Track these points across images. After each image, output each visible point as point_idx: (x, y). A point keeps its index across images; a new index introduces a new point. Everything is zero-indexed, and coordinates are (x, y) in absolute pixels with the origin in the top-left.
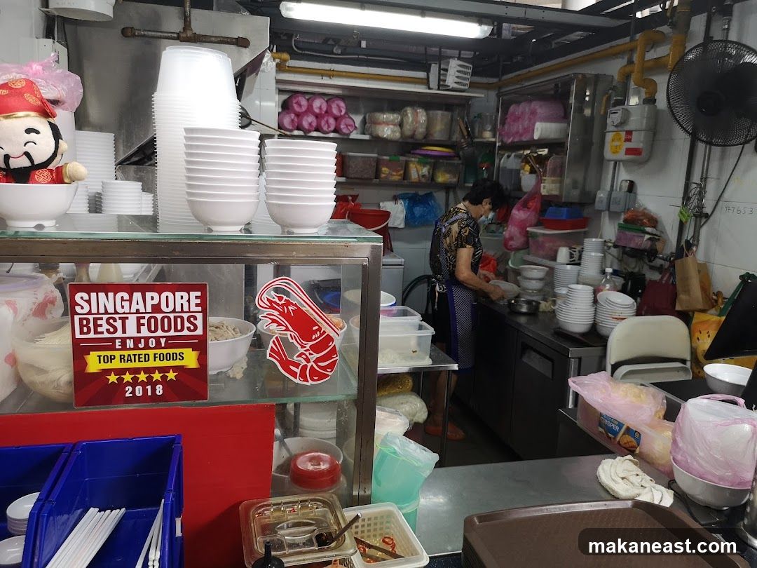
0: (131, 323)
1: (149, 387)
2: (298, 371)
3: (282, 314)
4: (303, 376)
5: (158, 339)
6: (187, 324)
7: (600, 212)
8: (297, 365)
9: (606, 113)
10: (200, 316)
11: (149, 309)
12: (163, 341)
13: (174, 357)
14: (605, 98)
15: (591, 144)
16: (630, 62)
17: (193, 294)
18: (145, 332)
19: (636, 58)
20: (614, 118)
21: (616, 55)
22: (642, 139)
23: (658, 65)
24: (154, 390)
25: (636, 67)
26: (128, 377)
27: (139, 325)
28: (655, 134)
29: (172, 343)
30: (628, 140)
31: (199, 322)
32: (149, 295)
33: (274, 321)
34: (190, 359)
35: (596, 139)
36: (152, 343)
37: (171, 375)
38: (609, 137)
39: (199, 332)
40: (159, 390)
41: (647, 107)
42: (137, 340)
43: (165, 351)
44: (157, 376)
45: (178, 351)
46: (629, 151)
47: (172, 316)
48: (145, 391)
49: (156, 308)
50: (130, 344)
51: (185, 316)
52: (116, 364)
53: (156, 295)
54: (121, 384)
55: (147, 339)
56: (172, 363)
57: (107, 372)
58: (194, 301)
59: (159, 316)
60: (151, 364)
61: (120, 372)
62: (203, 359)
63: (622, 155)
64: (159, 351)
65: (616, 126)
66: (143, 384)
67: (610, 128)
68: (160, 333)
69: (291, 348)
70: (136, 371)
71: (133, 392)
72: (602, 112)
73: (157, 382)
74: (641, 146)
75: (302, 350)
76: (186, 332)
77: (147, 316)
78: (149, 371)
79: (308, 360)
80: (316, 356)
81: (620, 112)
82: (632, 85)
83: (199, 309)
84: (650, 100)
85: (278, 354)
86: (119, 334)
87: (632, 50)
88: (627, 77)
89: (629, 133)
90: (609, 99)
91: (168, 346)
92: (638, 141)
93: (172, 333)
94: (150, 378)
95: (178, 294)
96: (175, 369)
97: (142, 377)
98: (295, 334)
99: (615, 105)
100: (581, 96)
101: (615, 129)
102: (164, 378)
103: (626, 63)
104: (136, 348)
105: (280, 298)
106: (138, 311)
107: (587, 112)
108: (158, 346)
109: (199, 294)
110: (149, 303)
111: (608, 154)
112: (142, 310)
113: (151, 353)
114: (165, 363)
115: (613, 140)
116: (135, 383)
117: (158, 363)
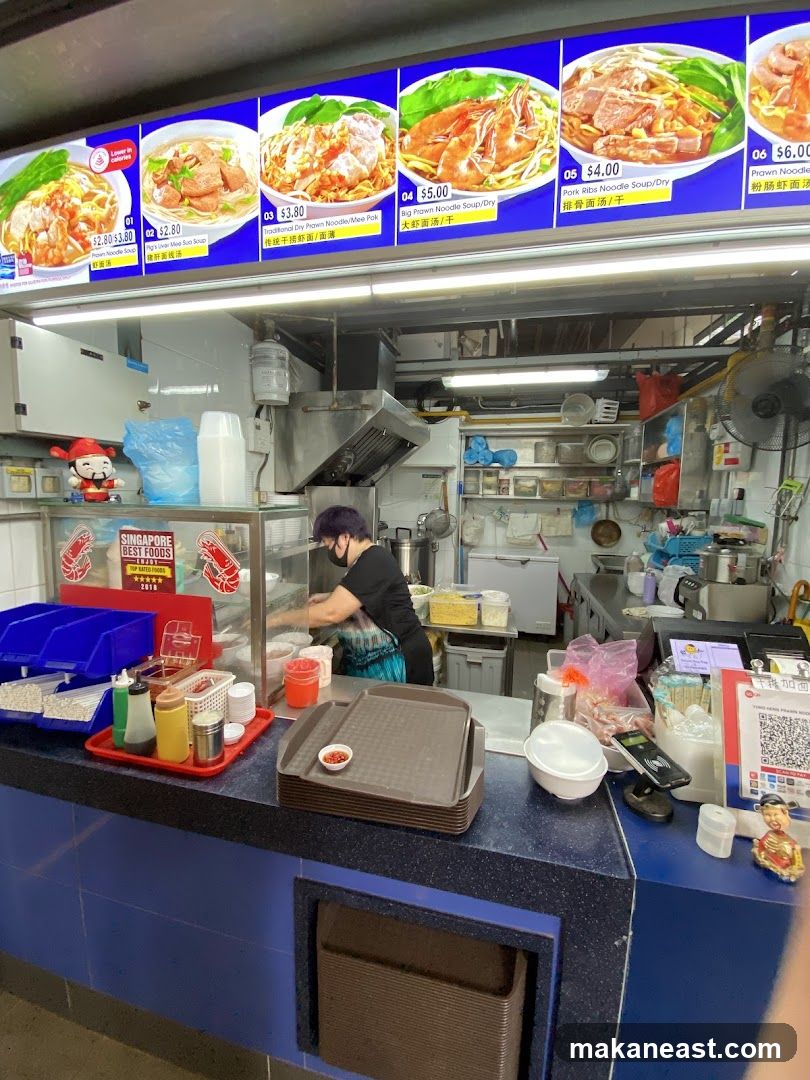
0: (143, 551)
1: (151, 586)
2: (219, 585)
3: (210, 552)
4: (221, 588)
5: (154, 560)
6: (166, 553)
8: (218, 582)
10: (171, 549)
11: (150, 544)
12: (156, 561)
13: (161, 570)
17: (168, 537)
18: (148, 556)
24: (153, 587)
26: (142, 579)
27: (146, 552)
31: (171, 553)
32: (150, 536)
33: (206, 556)
34: (167, 572)
36: (152, 562)
37: (160, 580)
39: (171, 558)
40: (155, 588)
42: (145, 560)
43: (157, 567)
44: (154, 580)
45: (162, 567)
47: (159, 548)
48: (149, 587)
49: (153, 544)
50: (143, 561)
51: (165, 549)
52: (137, 572)
53: (152, 537)
54: (139, 583)
55: (149, 560)
56: (160, 574)
57: (134, 575)
58: (168, 541)
59: (154, 548)
60: (151, 573)
61: (139, 576)
62: (173, 573)
64: (154, 567)
66: (149, 584)
68: (154, 557)
70: (145, 576)
71: (144, 587)
73: (154, 583)
75: (221, 573)
76: (165, 558)
77: (149, 548)
78: (151, 576)
79: (224, 579)
80: (228, 577)
83: (171, 545)
85: (208, 574)
86: (138, 556)
91: (159, 564)
93: (160, 558)
94: (151, 581)
95: (162, 537)
96: (161, 577)
97: (148, 580)
98: (217, 564)
102: (157, 581)
104: (145, 564)
106: (145, 545)
108: (154, 564)
109: (170, 537)
110: (151, 541)
112: (147, 544)
113: (151, 567)
114: (157, 574)
116: (145, 583)
117: (155, 573)
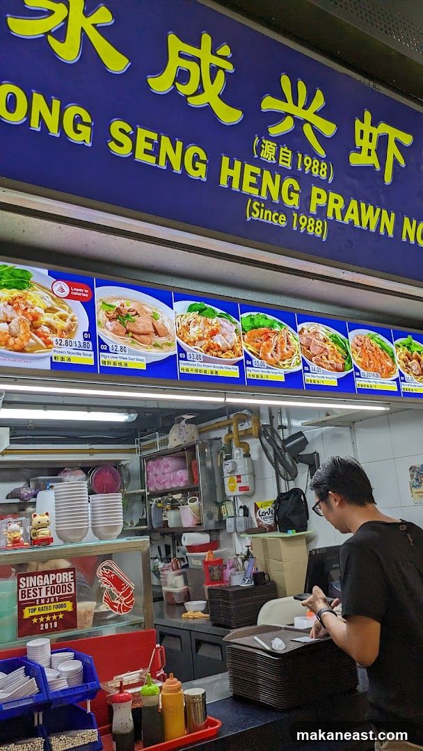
0: (44, 591)
1: (51, 624)
2: (117, 608)
3: (108, 579)
4: (119, 610)
5: (55, 597)
6: (67, 589)
7: (231, 534)
8: (116, 604)
9: (222, 465)
10: (73, 584)
11: (51, 583)
12: (57, 598)
13: (61, 606)
14: (219, 456)
15: (216, 486)
16: (230, 432)
17: (70, 573)
18: (49, 595)
19: (233, 428)
20: (227, 468)
21: (220, 428)
22: (248, 480)
23: (247, 434)
24: (53, 625)
25: (235, 435)
26: (41, 619)
27: (47, 591)
28: (254, 476)
29: (61, 599)
30: (239, 482)
31: (73, 587)
32: (51, 575)
33: (105, 583)
34: (69, 606)
35: (218, 483)
36: (52, 600)
37: (61, 616)
38: (227, 481)
39: (73, 592)
40: (56, 624)
41: (246, 459)
42: (46, 599)
43: (58, 604)
44: (55, 617)
45: (63, 603)
46: (241, 489)
47: (61, 585)
48: (49, 626)
49: (54, 582)
50: (43, 601)
51: (67, 584)
52: (37, 613)
53: (54, 575)
54: (38, 623)
55: (50, 598)
56: (61, 610)
57: (33, 617)
58: (71, 576)
59: (55, 586)
60: (52, 611)
61: (38, 617)
62: (75, 607)
63: (237, 492)
64: (55, 604)
65: (230, 473)
66: (49, 622)
67: (226, 474)
68: (56, 594)
69: (113, 596)
70: (45, 615)
71: (44, 627)
72: (219, 465)
73: (55, 621)
74: (248, 484)
75: (118, 596)
76: (67, 593)
77: (50, 586)
78: (51, 614)
79: (121, 601)
80: (124, 599)
81: (230, 464)
82: (234, 446)
83: (73, 580)
84: (247, 455)
85: (108, 599)
86: (38, 597)
87: (230, 425)
88: (230, 441)
89: (239, 477)
90: (222, 456)
91: (59, 601)
92: (245, 481)
93: (61, 594)
94: (51, 619)
95: (63, 574)
96: (62, 612)
97: (48, 618)
98: (115, 588)
99: (226, 459)
100: (203, 453)
101: (229, 475)
102: (58, 618)
103: (227, 433)
104: (46, 603)
105: (107, 571)
106: (46, 584)
107: (209, 464)
108: (55, 601)
109: (72, 572)
110: (51, 579)
111: (228, 492)
112: (48, 583)
113: (52, 605)
114: (58, 610)
115: (230, 483)
116: (45, 622)
117: (55, 610)
